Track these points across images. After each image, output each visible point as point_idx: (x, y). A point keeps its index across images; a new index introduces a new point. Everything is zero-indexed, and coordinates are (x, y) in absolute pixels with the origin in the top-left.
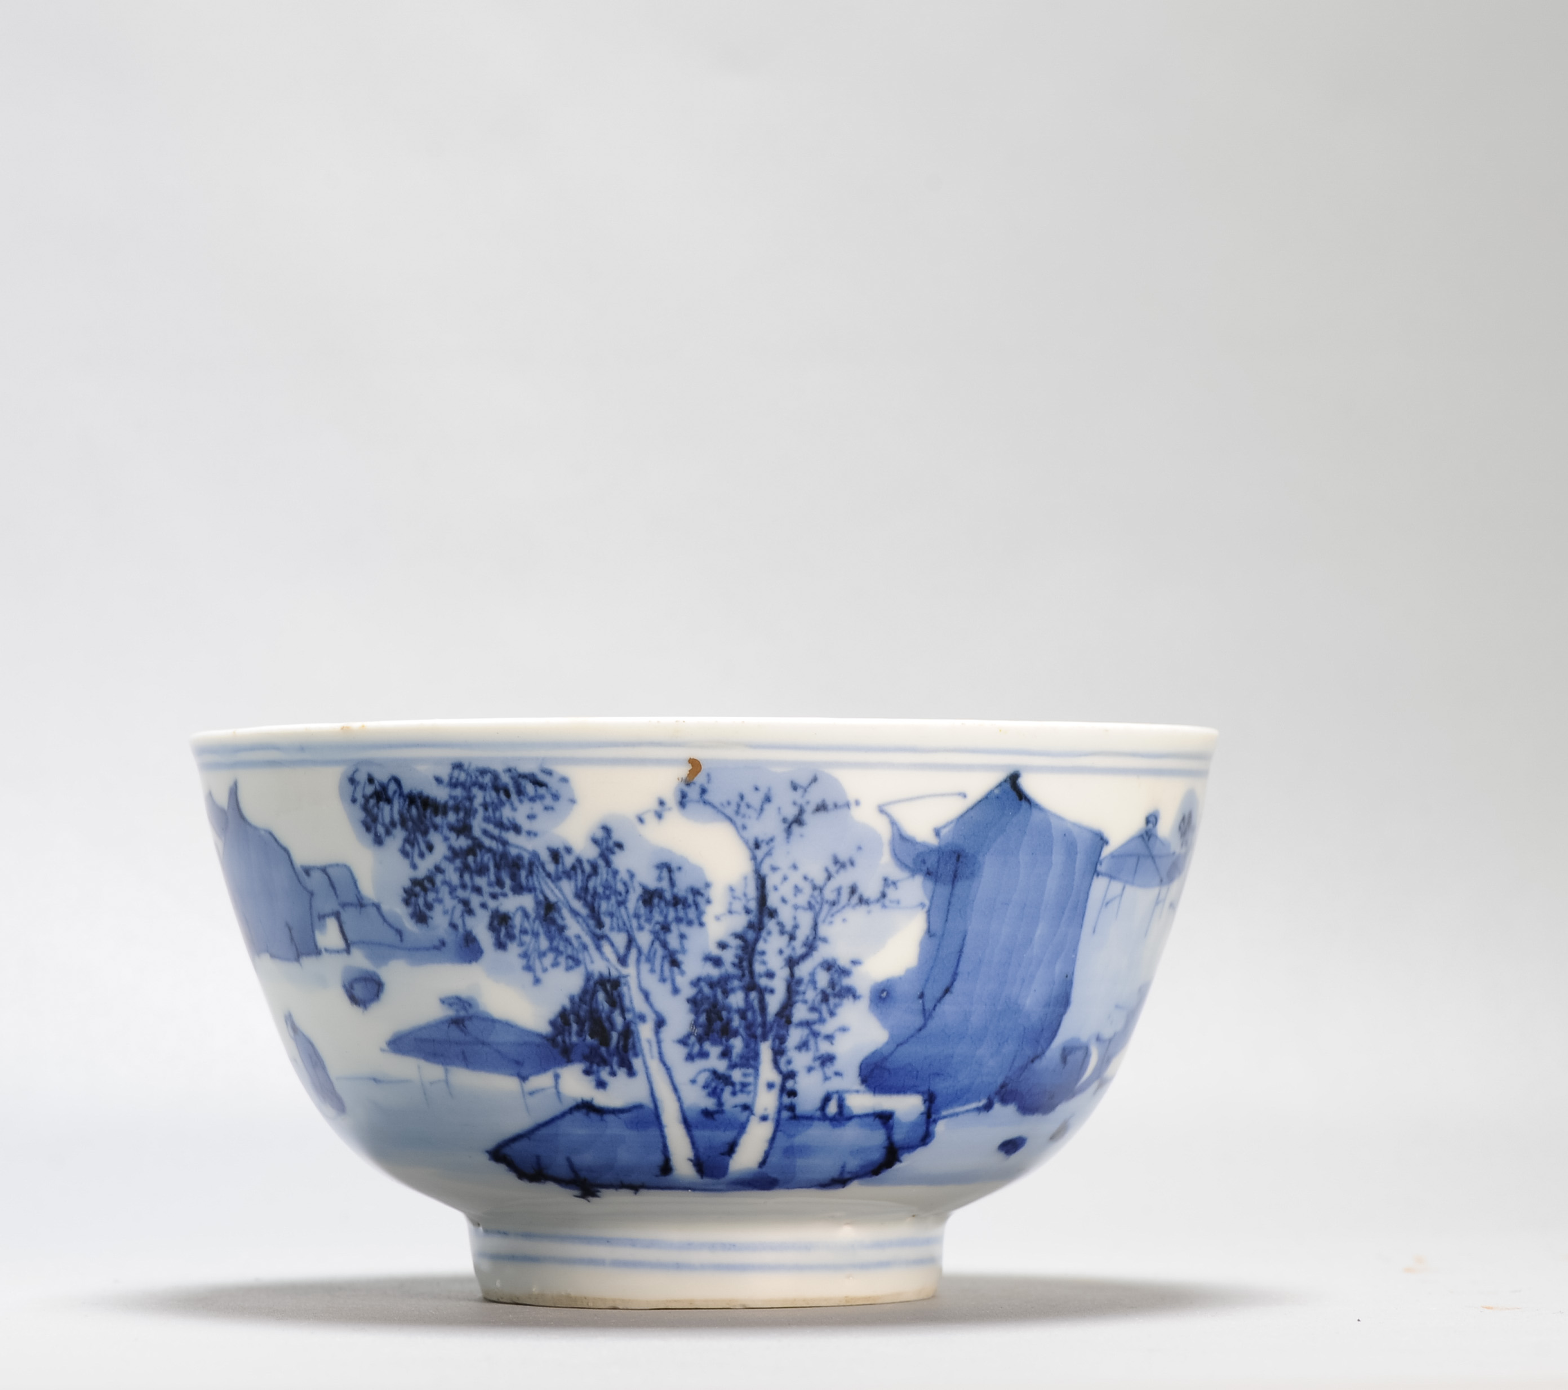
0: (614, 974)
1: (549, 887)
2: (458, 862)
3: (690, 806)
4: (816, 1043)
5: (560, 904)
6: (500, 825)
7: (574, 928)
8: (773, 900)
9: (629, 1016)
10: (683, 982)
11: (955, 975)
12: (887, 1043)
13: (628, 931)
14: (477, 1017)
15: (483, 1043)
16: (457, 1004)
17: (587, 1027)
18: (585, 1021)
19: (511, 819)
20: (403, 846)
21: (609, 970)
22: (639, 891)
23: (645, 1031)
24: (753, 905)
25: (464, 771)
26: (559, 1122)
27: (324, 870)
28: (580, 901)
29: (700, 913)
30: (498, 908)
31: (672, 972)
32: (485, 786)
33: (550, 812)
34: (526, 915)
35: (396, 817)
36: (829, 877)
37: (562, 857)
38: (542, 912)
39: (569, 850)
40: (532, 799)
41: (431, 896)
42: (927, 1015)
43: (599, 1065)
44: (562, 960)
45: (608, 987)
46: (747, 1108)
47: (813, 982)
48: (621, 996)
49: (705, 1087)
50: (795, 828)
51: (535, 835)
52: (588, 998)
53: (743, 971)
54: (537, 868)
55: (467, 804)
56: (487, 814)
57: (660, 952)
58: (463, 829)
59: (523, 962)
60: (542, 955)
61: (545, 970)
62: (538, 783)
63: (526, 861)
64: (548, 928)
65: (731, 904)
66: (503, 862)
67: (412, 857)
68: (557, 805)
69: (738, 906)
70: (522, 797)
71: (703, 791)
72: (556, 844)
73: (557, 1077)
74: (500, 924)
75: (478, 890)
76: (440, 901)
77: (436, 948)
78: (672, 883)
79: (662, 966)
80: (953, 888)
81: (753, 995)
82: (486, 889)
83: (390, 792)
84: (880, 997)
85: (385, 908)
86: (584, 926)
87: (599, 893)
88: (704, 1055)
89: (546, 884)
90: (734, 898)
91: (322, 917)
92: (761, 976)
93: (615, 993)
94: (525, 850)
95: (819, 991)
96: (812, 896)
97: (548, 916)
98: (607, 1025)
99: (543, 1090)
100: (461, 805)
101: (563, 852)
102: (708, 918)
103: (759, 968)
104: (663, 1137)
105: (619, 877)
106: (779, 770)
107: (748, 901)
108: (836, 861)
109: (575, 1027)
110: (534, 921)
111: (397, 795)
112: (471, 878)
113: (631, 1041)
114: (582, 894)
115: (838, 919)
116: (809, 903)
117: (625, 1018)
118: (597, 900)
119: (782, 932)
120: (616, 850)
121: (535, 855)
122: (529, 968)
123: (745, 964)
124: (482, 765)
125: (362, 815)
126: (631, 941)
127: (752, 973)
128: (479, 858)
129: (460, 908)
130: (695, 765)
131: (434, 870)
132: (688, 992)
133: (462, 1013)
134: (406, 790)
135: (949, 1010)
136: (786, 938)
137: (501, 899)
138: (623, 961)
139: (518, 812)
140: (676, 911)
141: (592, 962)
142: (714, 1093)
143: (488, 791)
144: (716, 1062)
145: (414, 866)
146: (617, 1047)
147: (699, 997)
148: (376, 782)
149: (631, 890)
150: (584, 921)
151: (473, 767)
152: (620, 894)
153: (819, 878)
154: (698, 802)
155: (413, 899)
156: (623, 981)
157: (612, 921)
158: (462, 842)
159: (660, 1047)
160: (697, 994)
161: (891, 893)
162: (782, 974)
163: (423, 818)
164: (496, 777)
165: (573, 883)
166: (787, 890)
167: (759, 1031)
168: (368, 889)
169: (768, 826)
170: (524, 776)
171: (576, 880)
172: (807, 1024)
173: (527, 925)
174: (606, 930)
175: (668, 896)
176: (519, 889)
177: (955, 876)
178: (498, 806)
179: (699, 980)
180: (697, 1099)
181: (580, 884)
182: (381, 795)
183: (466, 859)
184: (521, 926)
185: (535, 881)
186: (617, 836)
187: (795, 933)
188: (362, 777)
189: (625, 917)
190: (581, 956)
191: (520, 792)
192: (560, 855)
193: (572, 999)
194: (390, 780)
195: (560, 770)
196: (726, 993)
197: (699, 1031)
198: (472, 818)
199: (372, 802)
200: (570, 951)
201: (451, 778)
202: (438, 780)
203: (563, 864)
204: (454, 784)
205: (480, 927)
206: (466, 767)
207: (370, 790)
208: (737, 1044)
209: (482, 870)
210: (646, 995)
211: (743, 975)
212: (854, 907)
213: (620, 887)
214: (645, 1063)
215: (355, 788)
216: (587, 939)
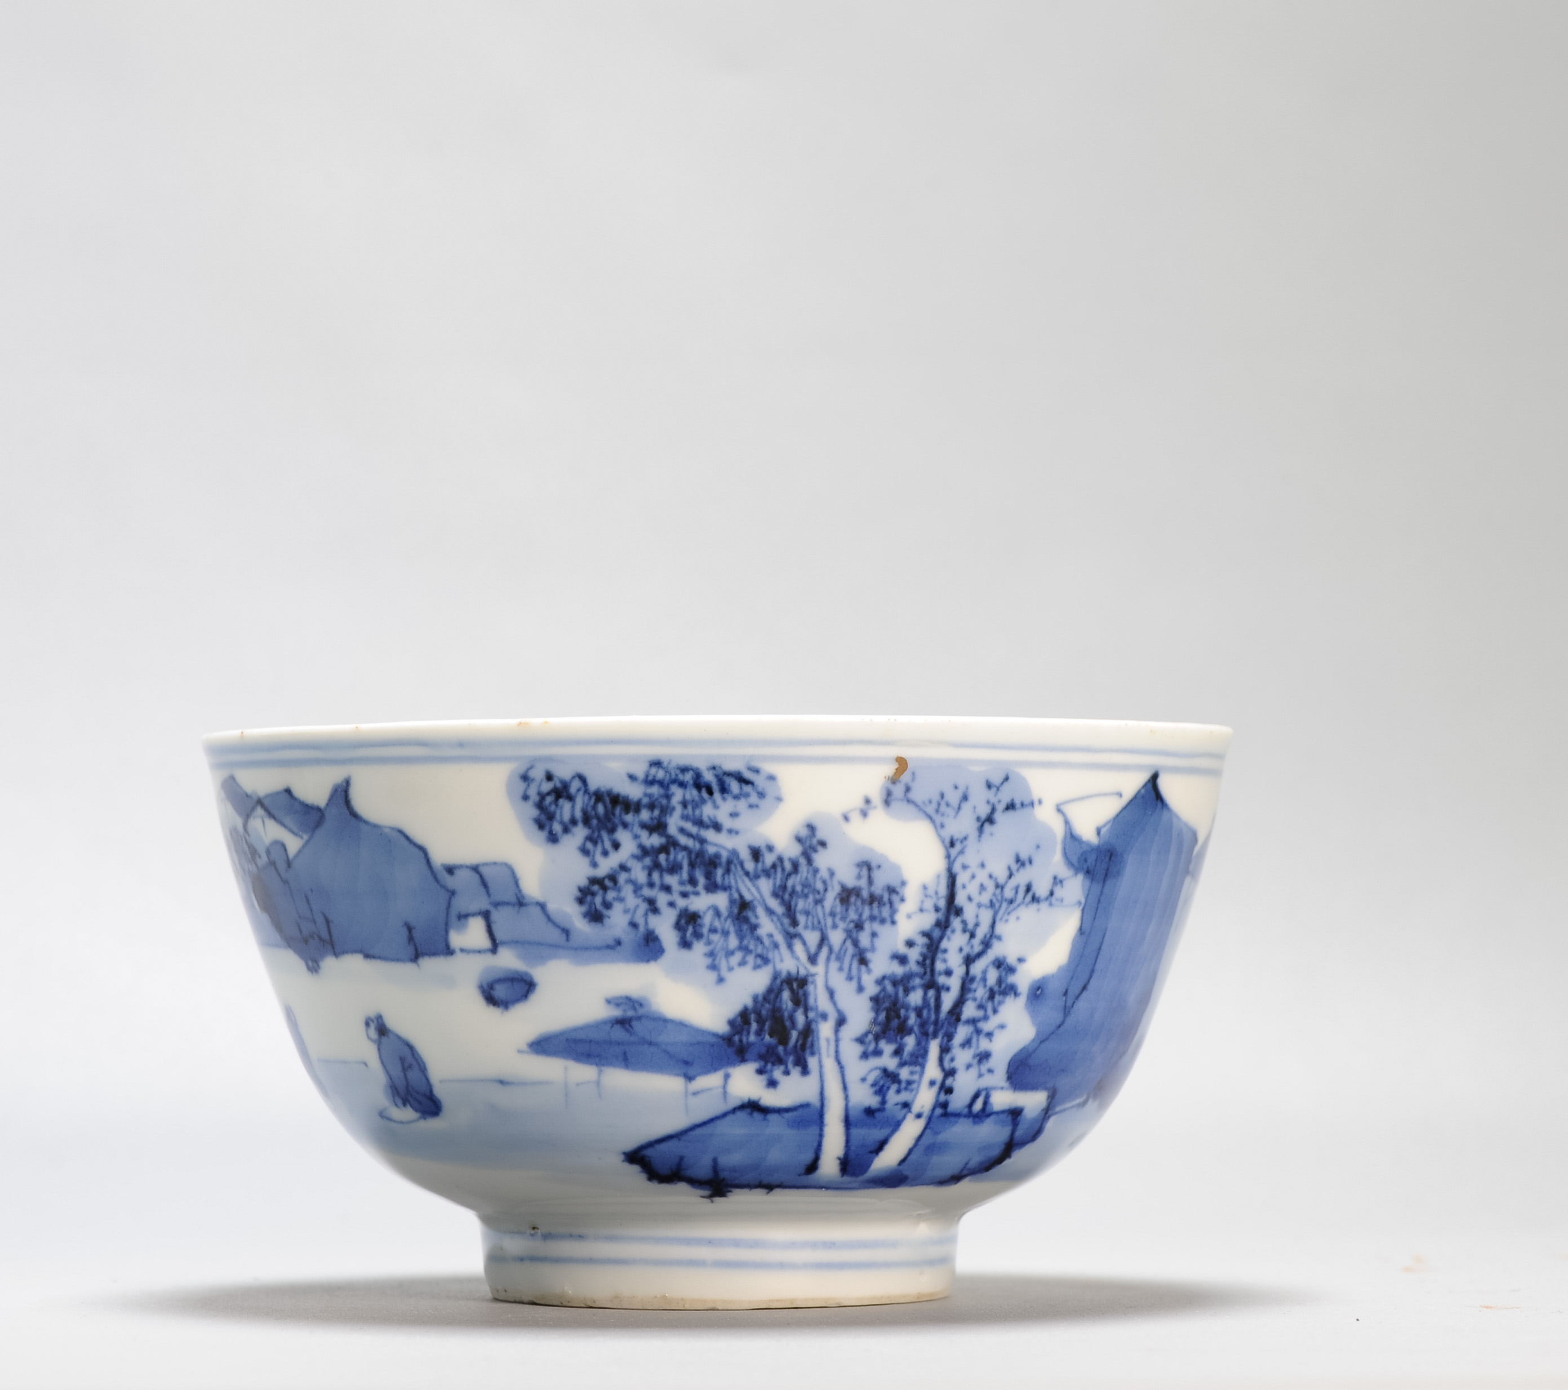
0: (803, 972)
1: (746, 886)
2: (648, 861)
3: (894, 805)
4: (978, 1040)
5: (756, 903)
6: (700, 823)
7: (767, 926)
8: (960, 899)
9: (811, 1015)
10: (869, 981)
11: (1093, 971)
12: (1034, 1040)
13: (821, 930)
14: (647, 1017)
15: (650, 1044)
16: (626, 1004)
17: (767, 1027)
18: (767, 1020)
19: (712, 817)
20: (584, 844)
21: (798, 968)
22: (837, 889)
23: (825, 1030)
24: (942, 903)
25: (663, 768)
26: (718, 1122)
27: (475, 869)
28: (776, 900)
29: (893, 911)
30: (687, 906)
31: (859, 970)
32: (686, 783)
33: (755, 810)
34: (717, 913)
35: (578, 815)
36: (1011, 876)
37: (763, 855)
38: (736, 911)
39: (770, 848)
40: (736, 797)
41: (611, 895)
42: (1066, 1011)
43: (773, 1064)
44: (751, 959)
45: (795, 985)
46: (906, 1105)
47: (984, 980)
48: (806, 995)
49: (873, 1085)
50: (987, 826)
51: (737, 833)
52: (772, 996)
53: (925, 969)
54: (735, 866)
55: (664, 802)
56: (686, 812)
57: (850, 949)
58: (658, 827)
59: (709, 961)
60: (730, 953)
61: (731, 969)
62: (742, 780)
63: (724, 860)
64: (740, 927)
65: (922, 902)
66: (698, 860)
67: (593, 856)
68: (762, 803)
69: (929, 904)
70: (726, 795)
71: (908, 789)
72: (758, 842)
73: (727, 1077)
74: (688, 923)
75: (667, 889)
76: (621, 900)
77: (609, 947)
78: (870, 881)
79: (851, 965)
80: (1103, 887)
81: (931, 993)
82: (676, 887)
83: (573, 790)
84: (1036, 994)
85: (551, 907)
86: (778, 924)
87: (797, 892)
88: (878, 1053)
89: (743, 882)
90: (926, 896)
91: (463, 917)
92: (940, 974)
93: (801, 992)
94: (724, 848)
95: (988, 988)
96: (994, 895)
97: (742, 915)
98: (788, 1024)
99: (709, 1090)
100: (656, 803)
101: (764, 850)
102: (900, 917)
103: (939, 966)
104: (821, 1136)
105: (818, 876)
106: (976, 769)
107: (938, 899)
108: (1018, 860)
109: (754, 1026)
110: (726, 920)
111: (581, 793)
112: (661, 876)
113: (810, 1039)
114: (779, 893)
115: (1012, 917)
116: (991, 901)
117: (807, 1017)
118: (794, 898)
119: (964, 930)
120: (819, 848)
121: (734, 853)
122: (713, 967)
123: (928, 962)
124: (684, 762)
125: (535, 812)
126: (823, 940)
127: (933, 971)
128: (672, 857)
129: (644, 906)
130: (902, 763)
131: (618, 868)
132: (872, 989)
133: (630, 1013)
134: (593, 787)
135: (1082, 1006)
136: (967, 935)
137: (692, 898)
138: (813, 959)
139: (719, 809)
140: (871, 909)
141: (782, 960)
142: (881, 1091)
143: (688, 789)
144: (889, 1062)
145: (594, 865)
146: (795, 1046)
147: (882, 995)
148: (555, 779)
149: (830, 888)
150: (779, 919)
151: (673, 764)
152: (819, 893)
153: (1002, 875)
154: (902, 800)
155: (589, 898)
156: (810, 979)
157: (807, 920)
158: (655, 840)
159: (837, 1046)
160: (880, 992)
161: (1059, 892)
162: (959, 971)
163: (612, 816)
164: (698, 775)
165: (771, 881)
166: (973, 888)
167: (931, 1029)
168: (531, 887)
169: (963, 824)
170: (729, 774)
171: (775, 879)
172: (973, 1021)
173: (717, 924)
174: (800, 929)
175: (865, 894)
176: (712, 887)
177: (1106, 875)
178: (697, 805)
179: (884, 978)
180: (863, 1096)
181: (778, 882)
182: (561, 792)
183: (657, 857)
184: (711, 925)
185: (731, 880)
186: (820, 835)
187: (975, 931)
188: (538, 774)
189: (821, 915)
190: (770, 956)
191: (724, 790)
192: (761, 853)
193: (755, 998)
194: (573, 778)
195: (768, 768)
196: (907, 991)
197: (877, 1029)
198: (668, 815)
199: (549, 799)
200: (759, 950)
201: (647, 776)
202: (632, 778)
203: (763, 862)
204: (649, 782)
205: (664, 927)
206: (665, 764)
207: (547, 787)
208: (910, 1042)
209: (674, 868)
210: (831, 994)
211: (925, 973)
212: (1027, 905)
213: (819, 886)
214: (820, 1062)
215: (529, 785)
216: (779, 938)
